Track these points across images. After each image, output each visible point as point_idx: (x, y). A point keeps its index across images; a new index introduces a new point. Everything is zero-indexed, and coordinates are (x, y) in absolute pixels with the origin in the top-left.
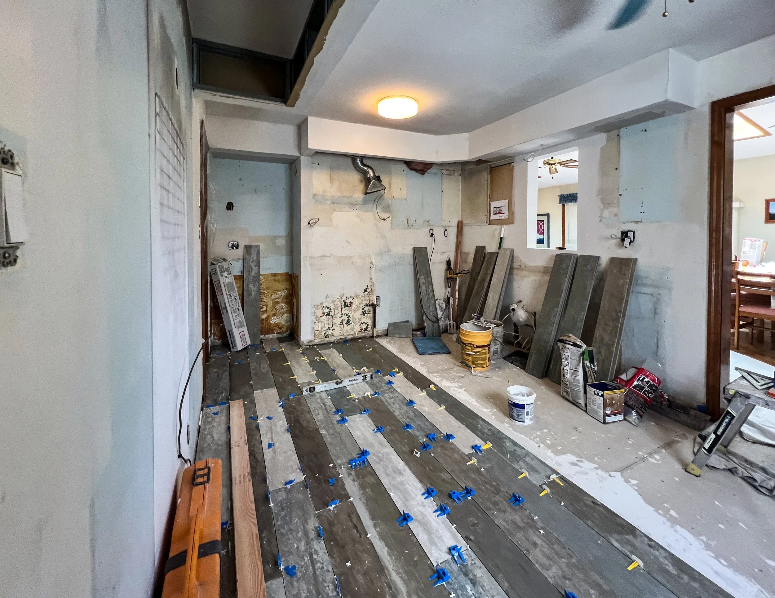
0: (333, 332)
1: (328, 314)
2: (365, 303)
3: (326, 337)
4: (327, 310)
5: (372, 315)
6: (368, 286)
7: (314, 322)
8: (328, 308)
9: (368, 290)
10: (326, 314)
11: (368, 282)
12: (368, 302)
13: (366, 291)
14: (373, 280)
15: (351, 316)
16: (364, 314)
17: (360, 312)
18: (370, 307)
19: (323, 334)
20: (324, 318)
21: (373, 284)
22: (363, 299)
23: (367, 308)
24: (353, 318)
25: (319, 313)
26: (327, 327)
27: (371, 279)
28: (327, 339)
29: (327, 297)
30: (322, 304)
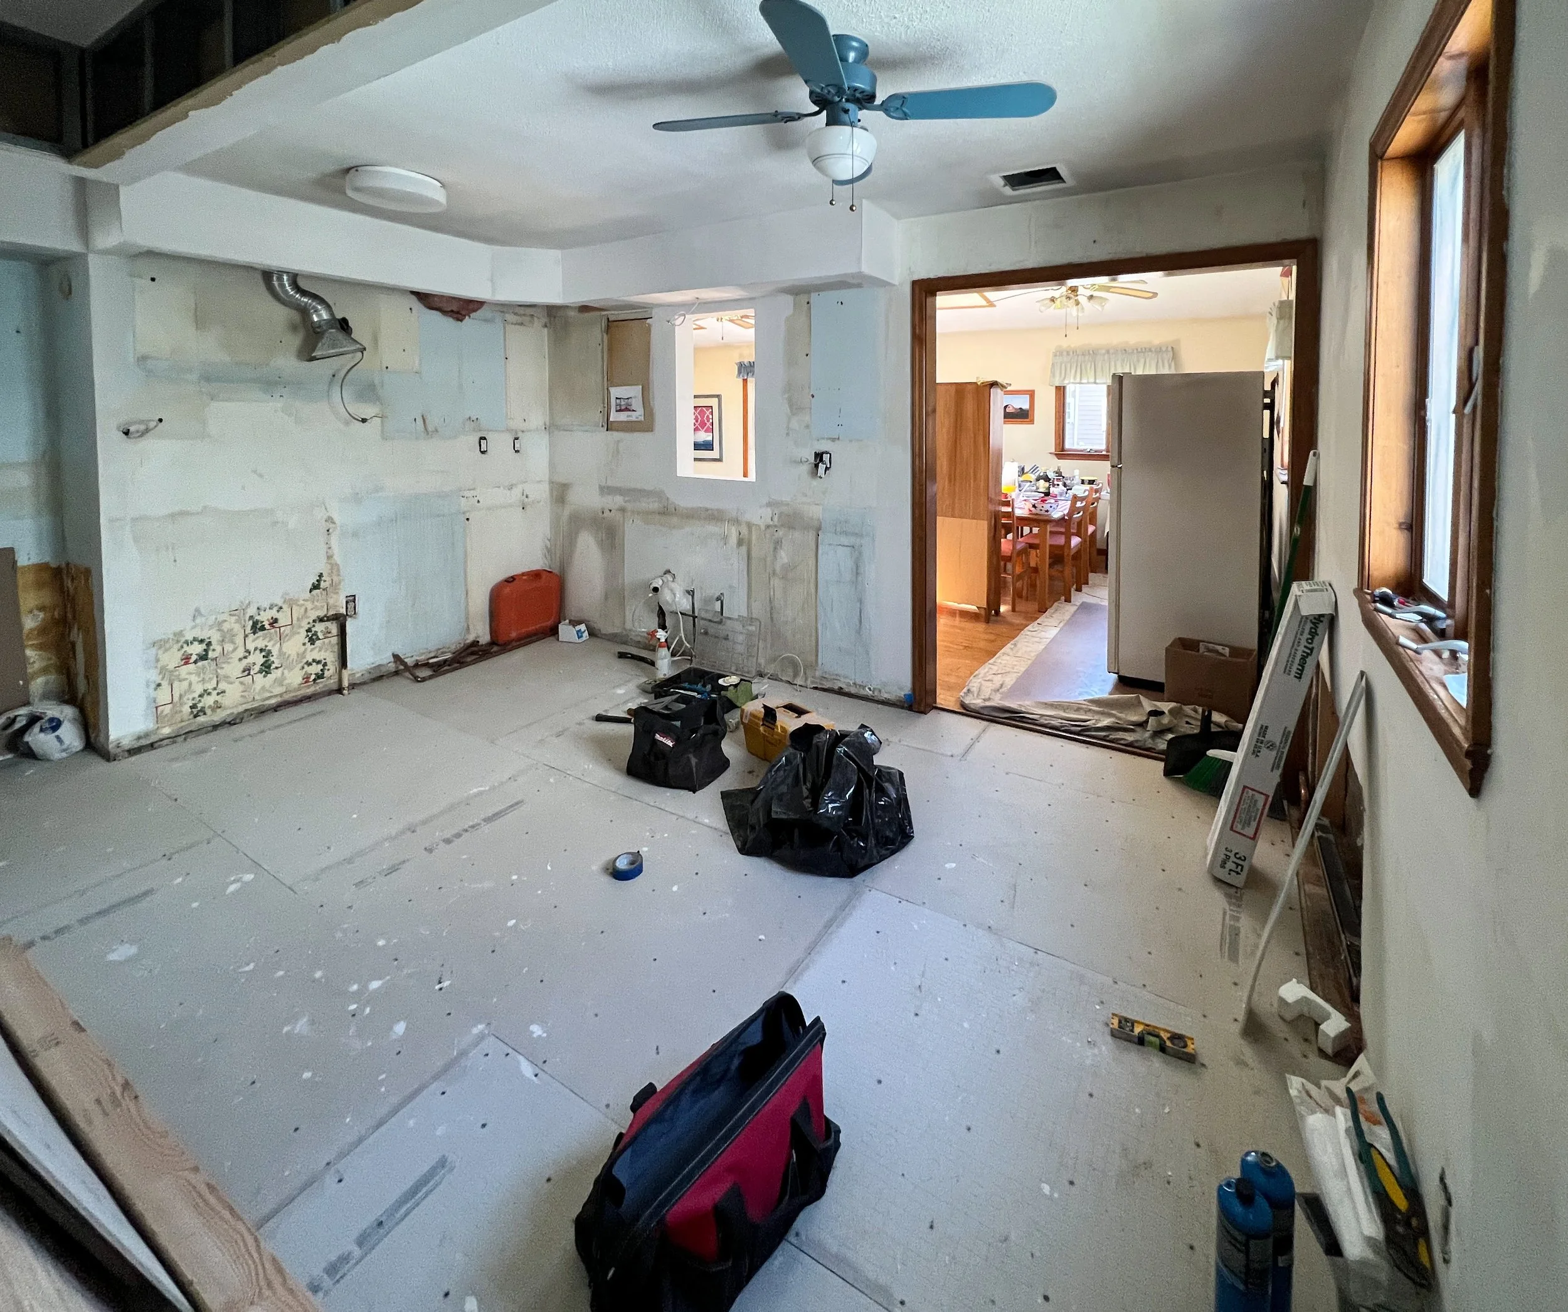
0: (218, 698)
1: (203, 657)
2: (314, 615)
3: (195, 716)
4: (197, 649)
5: (335, 640)
6: (321, 575)
7: (153, 686)
8: (202, 641)
9: (323, 584)
10: (194, 658)
11: (322, 567)
12: (321, 613)
13: (316, 587)
14: (337, 558)
15: (275, 652)
16: (312, 641)
17: (302, 636)
18: (328, 624)
19: (186, 709)
20: (192, 667)
21: (334, 568)
22: (309, 605)
23: (319, 628)
24: (281, 653)
25: (172, 659)
26: (199, 689)
27: (329, 557)
28: (202, 719)
29: (197, 613)
30: (180, 634)
